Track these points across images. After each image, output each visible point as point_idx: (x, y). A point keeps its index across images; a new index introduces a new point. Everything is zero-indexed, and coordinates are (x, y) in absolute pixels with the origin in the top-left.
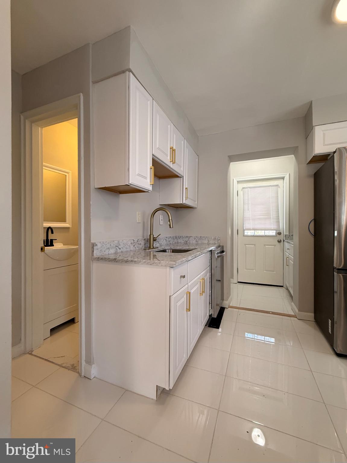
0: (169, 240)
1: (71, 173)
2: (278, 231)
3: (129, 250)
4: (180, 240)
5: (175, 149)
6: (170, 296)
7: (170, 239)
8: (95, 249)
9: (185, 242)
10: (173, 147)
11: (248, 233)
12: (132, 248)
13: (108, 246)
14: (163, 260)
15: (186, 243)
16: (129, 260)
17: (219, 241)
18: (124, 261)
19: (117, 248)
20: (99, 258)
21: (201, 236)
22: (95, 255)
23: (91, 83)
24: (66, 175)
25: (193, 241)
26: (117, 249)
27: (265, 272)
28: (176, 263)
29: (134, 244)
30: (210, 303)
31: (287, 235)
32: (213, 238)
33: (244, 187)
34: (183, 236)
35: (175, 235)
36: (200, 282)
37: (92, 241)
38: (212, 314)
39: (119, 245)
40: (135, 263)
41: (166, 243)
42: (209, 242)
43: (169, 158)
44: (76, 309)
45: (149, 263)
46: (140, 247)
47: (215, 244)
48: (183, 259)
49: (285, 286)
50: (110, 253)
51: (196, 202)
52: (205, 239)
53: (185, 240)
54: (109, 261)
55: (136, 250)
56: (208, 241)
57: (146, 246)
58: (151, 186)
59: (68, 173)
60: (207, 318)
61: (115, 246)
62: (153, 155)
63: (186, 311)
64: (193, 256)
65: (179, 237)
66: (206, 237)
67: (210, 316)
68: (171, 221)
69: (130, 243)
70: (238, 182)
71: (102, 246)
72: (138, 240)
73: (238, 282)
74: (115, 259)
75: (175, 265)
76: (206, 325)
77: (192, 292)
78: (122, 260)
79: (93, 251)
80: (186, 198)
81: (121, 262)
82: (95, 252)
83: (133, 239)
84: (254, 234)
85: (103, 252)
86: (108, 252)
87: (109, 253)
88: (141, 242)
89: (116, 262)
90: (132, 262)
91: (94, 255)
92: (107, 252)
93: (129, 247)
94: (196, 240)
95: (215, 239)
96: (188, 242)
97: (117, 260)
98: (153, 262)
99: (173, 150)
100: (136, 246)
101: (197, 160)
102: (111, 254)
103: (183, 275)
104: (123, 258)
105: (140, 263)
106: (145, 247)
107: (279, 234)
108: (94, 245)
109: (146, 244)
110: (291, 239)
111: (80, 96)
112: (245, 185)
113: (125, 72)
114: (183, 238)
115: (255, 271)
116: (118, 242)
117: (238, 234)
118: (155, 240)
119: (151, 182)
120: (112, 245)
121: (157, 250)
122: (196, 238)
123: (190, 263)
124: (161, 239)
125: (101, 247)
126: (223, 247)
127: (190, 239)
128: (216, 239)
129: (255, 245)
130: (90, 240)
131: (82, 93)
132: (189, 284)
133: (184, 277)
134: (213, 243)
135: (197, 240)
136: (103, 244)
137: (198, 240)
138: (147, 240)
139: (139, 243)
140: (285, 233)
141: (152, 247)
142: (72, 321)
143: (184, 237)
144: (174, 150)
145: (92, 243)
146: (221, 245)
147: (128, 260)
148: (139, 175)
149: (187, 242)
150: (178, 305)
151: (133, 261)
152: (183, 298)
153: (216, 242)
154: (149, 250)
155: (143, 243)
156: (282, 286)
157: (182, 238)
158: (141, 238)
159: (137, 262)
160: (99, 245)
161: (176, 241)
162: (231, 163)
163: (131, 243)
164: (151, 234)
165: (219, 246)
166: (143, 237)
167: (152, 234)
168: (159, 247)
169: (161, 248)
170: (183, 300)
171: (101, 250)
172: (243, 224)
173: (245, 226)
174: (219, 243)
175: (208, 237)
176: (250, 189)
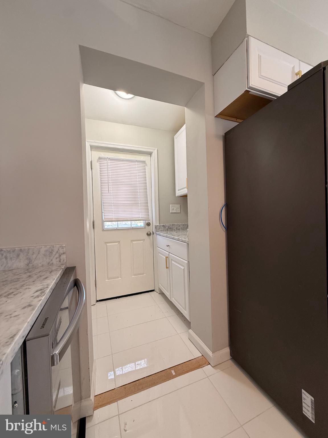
2: (147, 222)
11: (108, 225)
17: (64, 257)
21: (2, 250)
27: (133, 277)
31: (157, 226)
32: (43, 249)
33: (100, 156)
42: (29, 262)
49: (157, 290)
52: (18, 256)
56: (27, 262)
66: (21, 250)
70: (92, 147)
73: (97, 301)
84: (117, 227)
95: (51, 252)
107: (148, 224)
110: (162, 231)
112: (103, 154)
115: (120, 279)
117: (94, 228)
128: (54, 253)
129: (119, 242)
140: (155, 224)
146: (68, 266)
156: (153, 291)
172: (102, 213)
173: (104, 215)
174: (62, 261)
175: (29, 249)
176: (110, 161)
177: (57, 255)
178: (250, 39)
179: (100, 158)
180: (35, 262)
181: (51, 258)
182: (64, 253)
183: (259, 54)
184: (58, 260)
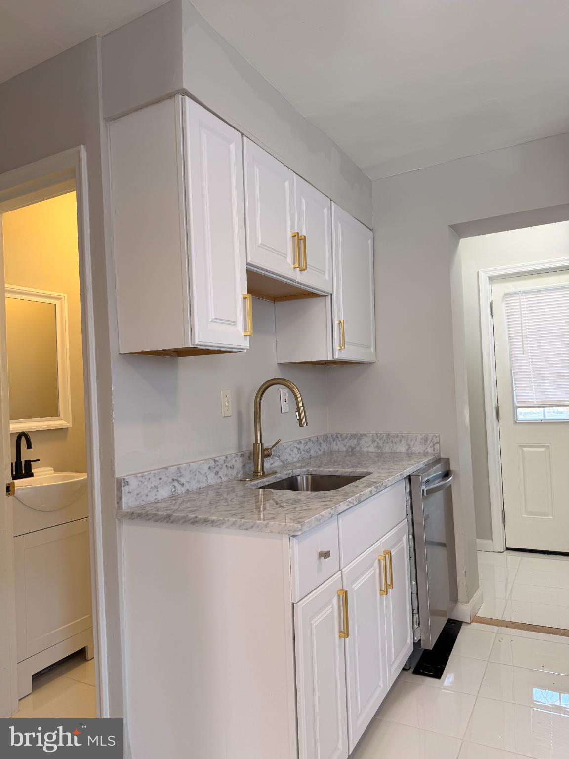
0: (307, 447)
1: (66, 297)
3: (205, 485)
4: (337, 445)
5: (305, 236)
6: (293, 604)
7: (310, 445)
8: (123, 493)
9: (350, 450)
10: (298, 233)
11: (525, 414)
12: (212, 479)
13: (155, 482)
14: (274, 518)
15: (352, 452)
16: (200, 519)
17: (437, 446)
18: (189, 520)
19: (176, 484)
20: (133, 513)
21: (389, 435)
22: (124, 506)
23: (102, 122)
24: (55, 305)
25: (370, 446)
26: (175, 487)
28: (302, 525)
29: (217, 469)
30: (416, 611)
32: (420, 437)
33: (507, 291)
34: (344, 436)
35: (322, 433)
36: (379, 560)
37: (118, 475)
38: (420, 640)
39: (180, 476)
40: (213, 526)
41: (298, 456)
42: (409, 448)
43: (290, 260)
44: (89, 627)
45: (243, 524)
46: (231, 475)
47: (426, 454)
48: (323, 513)
50: (159, 497)
51: (372, 350)
52: (401, 441)
53: (348, 444)
54: (157, 521)
55: (222, 483)
56: (407, 447)
57: (247, 470)
58: (245, 340)
59: (59, 299)
60: (407, 650)
61: (170, 480)
62: (248, 264)
63: (340, 637)
64: (350, 502)
65: (335, 437)
66: (402, 436)
67: (417, 645)
68: (302, 409)
69: (206, 468)
70: (492, 279)
71: (140, 483)
72: (227, 457)
73: (507, 549)
74: (169, 516)
75: (301, 530)
76: (404, 669)
77: (355, 589)
78: (184, 517)
79: (120, 498)
80: (342, 346)
81: (181, 522)
82: (124, 499)
83: (213, 456)
85: (144, 497)
86: (155, 497)
87: (156, 499)
88: (233, 463)
89: (172, 522)
90: (206, 523)
91: (122, 509)
92: (151, 498)
93: (205, 478)
94: (376, 444)
95: (426, 440)
96: (358, 448)
97: (172, 519)
98: (252, 524)
99: (300, 241)
100: (220, 474)
101: (370, 242)
102: (163, 500)
103: (326, 550)
104: (185, 515)
105: (225, 526)
106: (243, 473)
108: (121, 484)
109: (248, 466)
111: (79, 152)
112: (511, 286)
113: (174, 96)
114: (343, 440)
115: (551, 517)
116: (178, 469)
117: (498, 418)
118: (269, 455)
119: (245, 330)
120: (164, 478)
121: (271, 480)
122: (375, 438)
123: (343, 520)
124: (286, 449)
125: (139, 486)
126: (447, 461)
127: (363, 442)
128: (429, 442)
129: (547, 446)
130: (113, 473)
131: (84, 145)
132: (343, 570)
133: (327, 555)
134: (422, 451)
135: (378, 443)
136: (141, 479)
137: (381, 445)
138: (248, 455)
139: (229, 465)
141: (260, 473)
142: (80, 656)
143: (346, 438)
144: (303, 237)
145: (116, 478)
146: (442, 456)
147: (197, 519)
148: (216, 320)
149: (355, 450)
150: (315, 625)
151: (209, 521)
152: (331, 606)
153: (430, 450)
154: (252, 483)
155: (238, 463)
157: (340, 439)
158: (233, 451)
159: (218, 523)
160: (134, 483)
161: (325, 447)
162: (461, 239)
163: (209, 468)
164: (256, 443)
165: (438, 460)
166: (239, 446)
167: (259, 442)
168: (278, 471)
169: (283, 475)
170: (327, 611)
171: (138, 494)
172: (513, 391)
173: (516, 396)
174: (436, 450)
175: (408, 436)
176: (526, 296)
177: (431, 444)
179: (506, 294)
180: (414, 448)
181: (426, 446)
182: (437, 443)
184: (432, 449)
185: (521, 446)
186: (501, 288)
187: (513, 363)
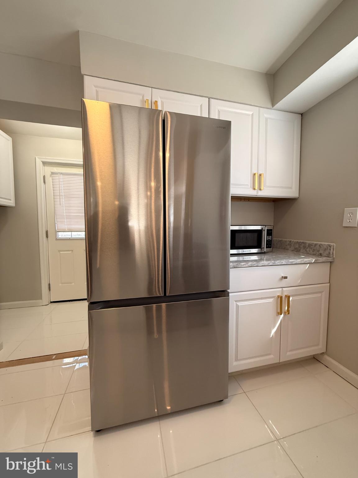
11: (61, 235)
33: (53, 171)
70: (44, 163)
73: (51, 302)
84: (71, 237)
112: (55, 169)
115: (73, 284)
129: (72, 251)
172: (55, 223)
173: (57, 226)
176: (62, 175)
178: (84, 77)
179: (52, 173)
183: (96, 90)
185: (60, 251)
186: (49, 170)
187: (56, 214)
